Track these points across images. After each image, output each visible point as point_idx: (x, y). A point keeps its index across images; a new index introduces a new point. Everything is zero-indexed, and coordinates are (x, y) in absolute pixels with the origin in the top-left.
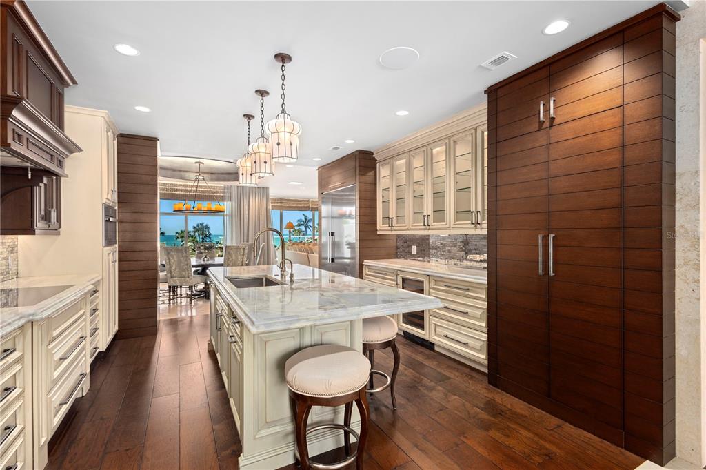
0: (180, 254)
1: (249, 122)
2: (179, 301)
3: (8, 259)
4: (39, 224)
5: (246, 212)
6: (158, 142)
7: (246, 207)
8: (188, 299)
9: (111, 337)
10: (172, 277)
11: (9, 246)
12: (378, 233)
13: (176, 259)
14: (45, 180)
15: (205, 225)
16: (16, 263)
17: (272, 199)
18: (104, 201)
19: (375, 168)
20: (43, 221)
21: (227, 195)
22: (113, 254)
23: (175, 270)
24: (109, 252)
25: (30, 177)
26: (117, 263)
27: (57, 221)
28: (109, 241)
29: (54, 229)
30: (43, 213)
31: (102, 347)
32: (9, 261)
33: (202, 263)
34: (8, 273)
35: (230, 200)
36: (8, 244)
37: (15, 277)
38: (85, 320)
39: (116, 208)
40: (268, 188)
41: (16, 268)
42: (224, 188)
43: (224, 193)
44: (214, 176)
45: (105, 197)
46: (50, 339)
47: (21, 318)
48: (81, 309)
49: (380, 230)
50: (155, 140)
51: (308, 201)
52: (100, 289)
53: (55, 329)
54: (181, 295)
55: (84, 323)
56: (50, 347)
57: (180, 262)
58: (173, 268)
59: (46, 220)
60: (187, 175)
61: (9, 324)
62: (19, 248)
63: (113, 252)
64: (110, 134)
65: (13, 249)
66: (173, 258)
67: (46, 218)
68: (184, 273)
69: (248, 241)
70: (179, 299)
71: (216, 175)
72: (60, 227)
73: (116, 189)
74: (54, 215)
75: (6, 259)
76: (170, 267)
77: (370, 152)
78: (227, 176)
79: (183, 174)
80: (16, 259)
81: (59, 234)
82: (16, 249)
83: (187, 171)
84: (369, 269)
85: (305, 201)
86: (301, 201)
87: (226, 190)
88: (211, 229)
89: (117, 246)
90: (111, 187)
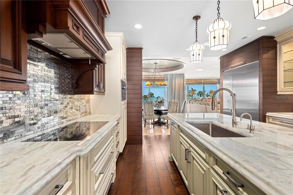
0: (149, 105)
1: (197, 21)
2: (148, 126)
3: (86, 106)
4: (95, 89)
5: (174, 86)
6: (143, 50)
7: (174, 84)
8: (153, 126)
9: (124, 144)
10: (146, 115)
11: (86, 100)
12: (278, 93)
13: (147, 107)
14: (97, 66)
15: (152, 93)
16: (89, 108)
17: (186, 80)
18: (122, 78)
19: (275, 48)
20: (97, 88)
21: (166, 78)
22: (125, 105)
23: (147, 112)
24: (123, 104)
25: (90, 63)
26: (126, 109)
27: (103, 88)
28: (123, 99)
29: (102, 92)
30: (97, 84)
31: (121, 151)
32: (87, 107)
33: (157, 109)
34: (86, 112)
35: (167, 81)
36: (86, 99)
37: (89, 114)
38: (113, 142)
39: (126, 83)
40: (184, 74)
41: (89, 110)
42: (165, 75)
43: (164, 77)
44: (161, 70)
45: (122, 76)
46: (92, 164)
47: (71, 155)
48: (112, 135)
49: (281, 91)
50: (141, 49)
51: (201, 80)
52: (120, 122)
53: (95, 156)
54: (149, 123)
55: (113, 143)
56: (92, 170)
57: (149, 108)
58: (146, 111)
59: (99, 87)
60: (150, 70)
61: (60, 164)
62: (91, 101)
63: (125, 103)
64: (124, 46)
65: (88, 101)
66: (146, 106)
67: (98, 86)
68: (151, 113)
69: (175, 99)
70: (148, 125)
71: (162, 69)
72: (105, 91)
73: (126, 73)
74: (102, 85)
75: (85, 106)
76: (145, 111)
77: (272, 36)
78: (166, 69)
79: (148, 70)
80: (89, 106)
81: (105, 95)
82: (89, 101)
83: (150, 69)
84: (272, 119)
85: (199, 80)
86: (197, 80)
87: (165, 76)
88: (154, 95)
89: (126, 100)
90: (124, 72)
